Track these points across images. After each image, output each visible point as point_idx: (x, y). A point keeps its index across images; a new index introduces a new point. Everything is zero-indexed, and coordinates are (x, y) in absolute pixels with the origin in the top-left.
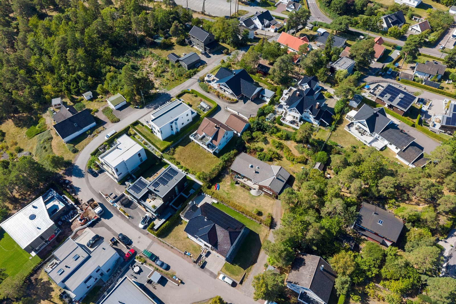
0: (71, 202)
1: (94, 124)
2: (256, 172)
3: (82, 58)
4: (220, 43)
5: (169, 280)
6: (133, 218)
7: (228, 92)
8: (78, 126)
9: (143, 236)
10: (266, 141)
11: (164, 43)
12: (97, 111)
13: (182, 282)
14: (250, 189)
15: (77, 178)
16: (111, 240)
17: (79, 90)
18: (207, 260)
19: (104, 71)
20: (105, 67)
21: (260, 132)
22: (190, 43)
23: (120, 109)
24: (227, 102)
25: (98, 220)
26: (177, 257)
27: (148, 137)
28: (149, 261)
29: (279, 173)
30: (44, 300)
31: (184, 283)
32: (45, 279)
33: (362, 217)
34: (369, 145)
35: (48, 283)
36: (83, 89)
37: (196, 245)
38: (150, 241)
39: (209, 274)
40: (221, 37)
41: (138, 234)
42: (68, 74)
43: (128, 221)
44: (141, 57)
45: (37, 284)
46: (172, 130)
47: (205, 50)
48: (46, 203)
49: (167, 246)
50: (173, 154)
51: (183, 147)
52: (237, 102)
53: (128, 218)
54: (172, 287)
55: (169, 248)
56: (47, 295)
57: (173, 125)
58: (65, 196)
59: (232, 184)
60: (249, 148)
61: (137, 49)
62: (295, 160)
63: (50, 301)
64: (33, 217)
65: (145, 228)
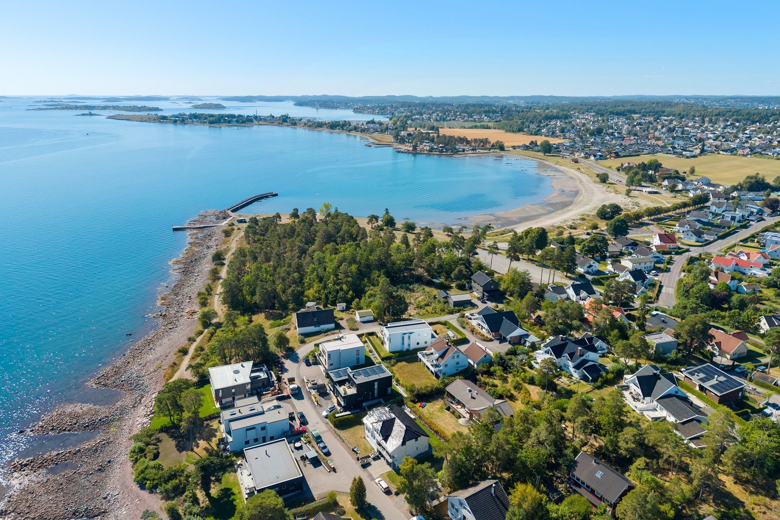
0: (274, 378)
1: (333, 326)
2: (472, 397)
3: (352, 272)
4: (507, 296)
5: (323, 464)
6: (321, 406)
7: (485, 331)
8: (318, 321)
9: (322, 423)
10: (505, 380)
11: (441, 284)
12: (342, 319)
13: (334, 470)
14: (460, 417)
15: (292, 362)
16: (290, 414)
17: (335, 300)
18: (373, 463)
19: (367, 289)
20: (369, 286)
21: (500, 368)
22: (471, 288)
23: (364, 322)
24: (479, 339)
25: (288, 397)
26: (343, 449)
27: (377, 347)
28: (314, 443)
29: (500, 405)
30: (204, 440)
31: (336, 472)
32: (215, 427)
33: (578, 464)
34: (638, 412)
35: (216, 430)
36: (340, 300)
37: (369, 446)
38: (326, 429)
39: (367, 475)
40: (508, 290)
41: (318, 420)
42: (334, 285)
43: (315, 407)
44: (412, 291)
45: (206, 428)
46: (403, 344)
47: (483, 295)
48: (252, 372)
49: (339, 439)
50: (393, 365)
51: (406, 363)
52: (491, 340)
53: (316, 404)
54: (322, 472)
55: (341, 441)
56: (209, 438)
57: (406, 337)
58: (272, 372)
59: (441, 408)
60: (480, 381)
61: (411, 284)
62: (530, 403)
63: (208, 443)
64: (237, 372)
65: (326, 417)
